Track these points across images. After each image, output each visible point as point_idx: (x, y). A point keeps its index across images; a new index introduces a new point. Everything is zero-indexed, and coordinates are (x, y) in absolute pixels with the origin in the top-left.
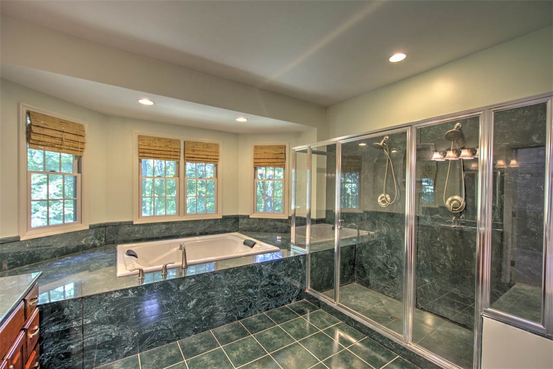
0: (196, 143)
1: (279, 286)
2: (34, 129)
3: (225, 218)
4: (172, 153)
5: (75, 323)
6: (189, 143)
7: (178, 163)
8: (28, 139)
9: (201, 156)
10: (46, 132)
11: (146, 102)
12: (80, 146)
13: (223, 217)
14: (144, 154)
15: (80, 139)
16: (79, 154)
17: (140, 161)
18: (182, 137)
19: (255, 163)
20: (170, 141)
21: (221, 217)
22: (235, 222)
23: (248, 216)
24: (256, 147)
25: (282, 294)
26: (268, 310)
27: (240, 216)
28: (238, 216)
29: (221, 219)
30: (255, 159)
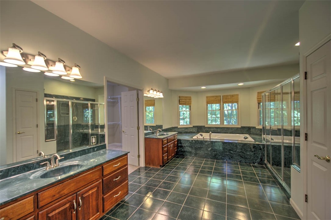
0: (227, 96)
1: (247, 154)
2: (180, 100)
3: (243, 128)
4: (218, 101)
5: (183, 145)
6: (224, 96)
7: (220, 105)
8: (179, 103)
9: (229, 101)
10: (183, 101)
11: (203, 88)
12: (190, 103)
13: (241, 127)
14: (208, 103)
15: (190, 101)
16: (190, 105)
17: (207, 105)
18: (221, 94)
19: (258, 101)
20: (217, 96)
21: (240, 127)
22: (248, 130)
23: (255, 127)
24: (258, 93)
25: (249, 158)
26: (241, 162)
27: (251, 127)
28: (250, 127)
29: (240, 128)
30: (258, 99)
